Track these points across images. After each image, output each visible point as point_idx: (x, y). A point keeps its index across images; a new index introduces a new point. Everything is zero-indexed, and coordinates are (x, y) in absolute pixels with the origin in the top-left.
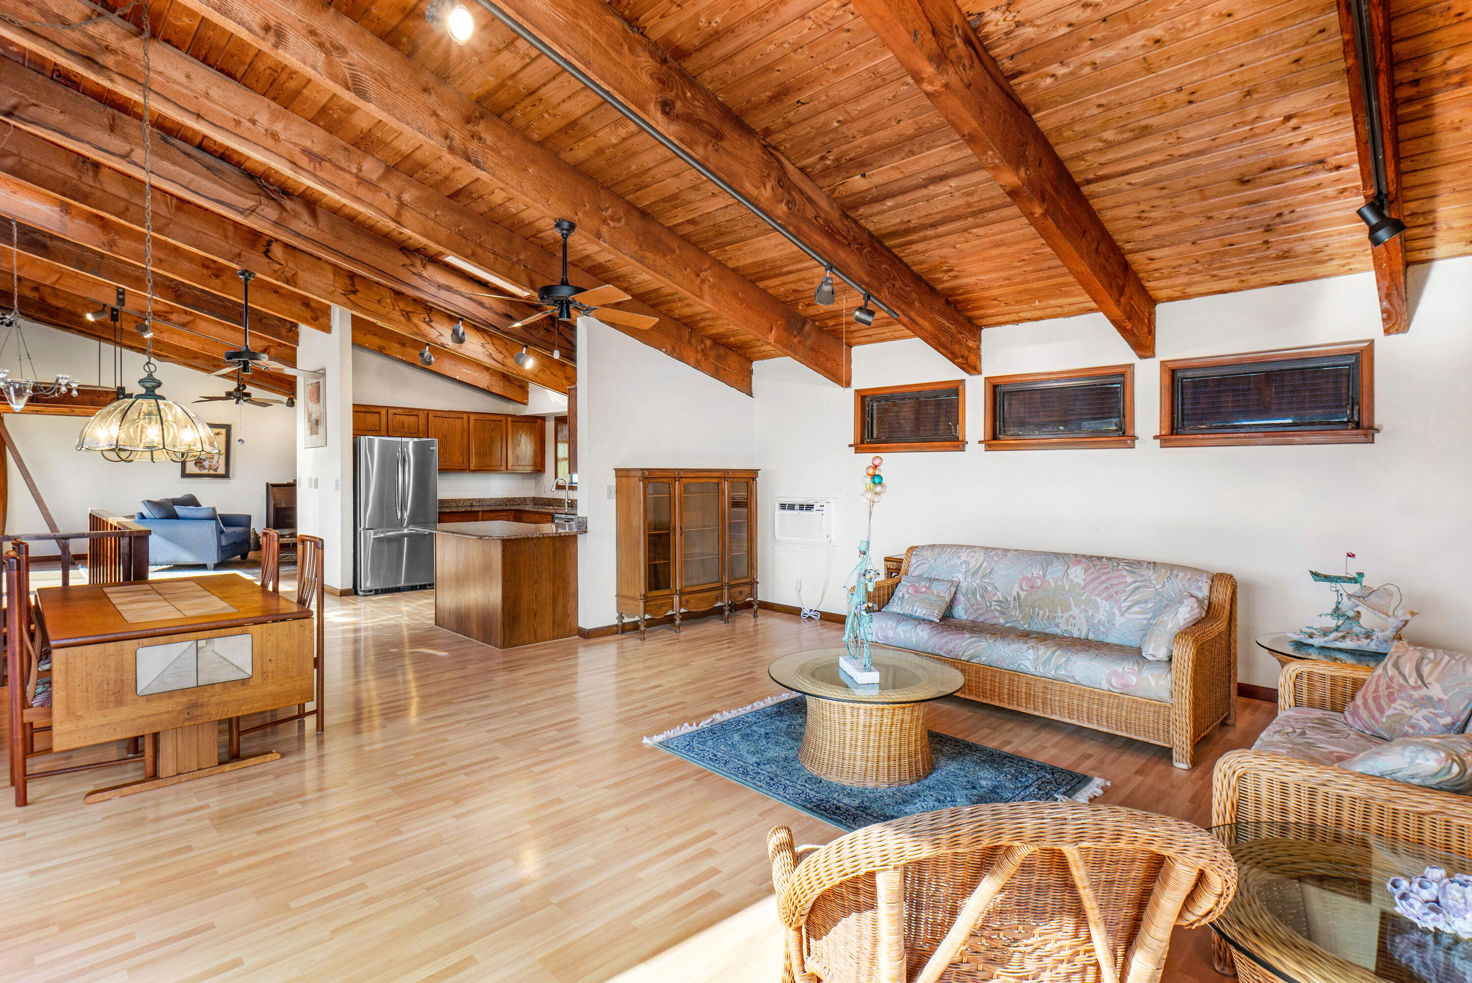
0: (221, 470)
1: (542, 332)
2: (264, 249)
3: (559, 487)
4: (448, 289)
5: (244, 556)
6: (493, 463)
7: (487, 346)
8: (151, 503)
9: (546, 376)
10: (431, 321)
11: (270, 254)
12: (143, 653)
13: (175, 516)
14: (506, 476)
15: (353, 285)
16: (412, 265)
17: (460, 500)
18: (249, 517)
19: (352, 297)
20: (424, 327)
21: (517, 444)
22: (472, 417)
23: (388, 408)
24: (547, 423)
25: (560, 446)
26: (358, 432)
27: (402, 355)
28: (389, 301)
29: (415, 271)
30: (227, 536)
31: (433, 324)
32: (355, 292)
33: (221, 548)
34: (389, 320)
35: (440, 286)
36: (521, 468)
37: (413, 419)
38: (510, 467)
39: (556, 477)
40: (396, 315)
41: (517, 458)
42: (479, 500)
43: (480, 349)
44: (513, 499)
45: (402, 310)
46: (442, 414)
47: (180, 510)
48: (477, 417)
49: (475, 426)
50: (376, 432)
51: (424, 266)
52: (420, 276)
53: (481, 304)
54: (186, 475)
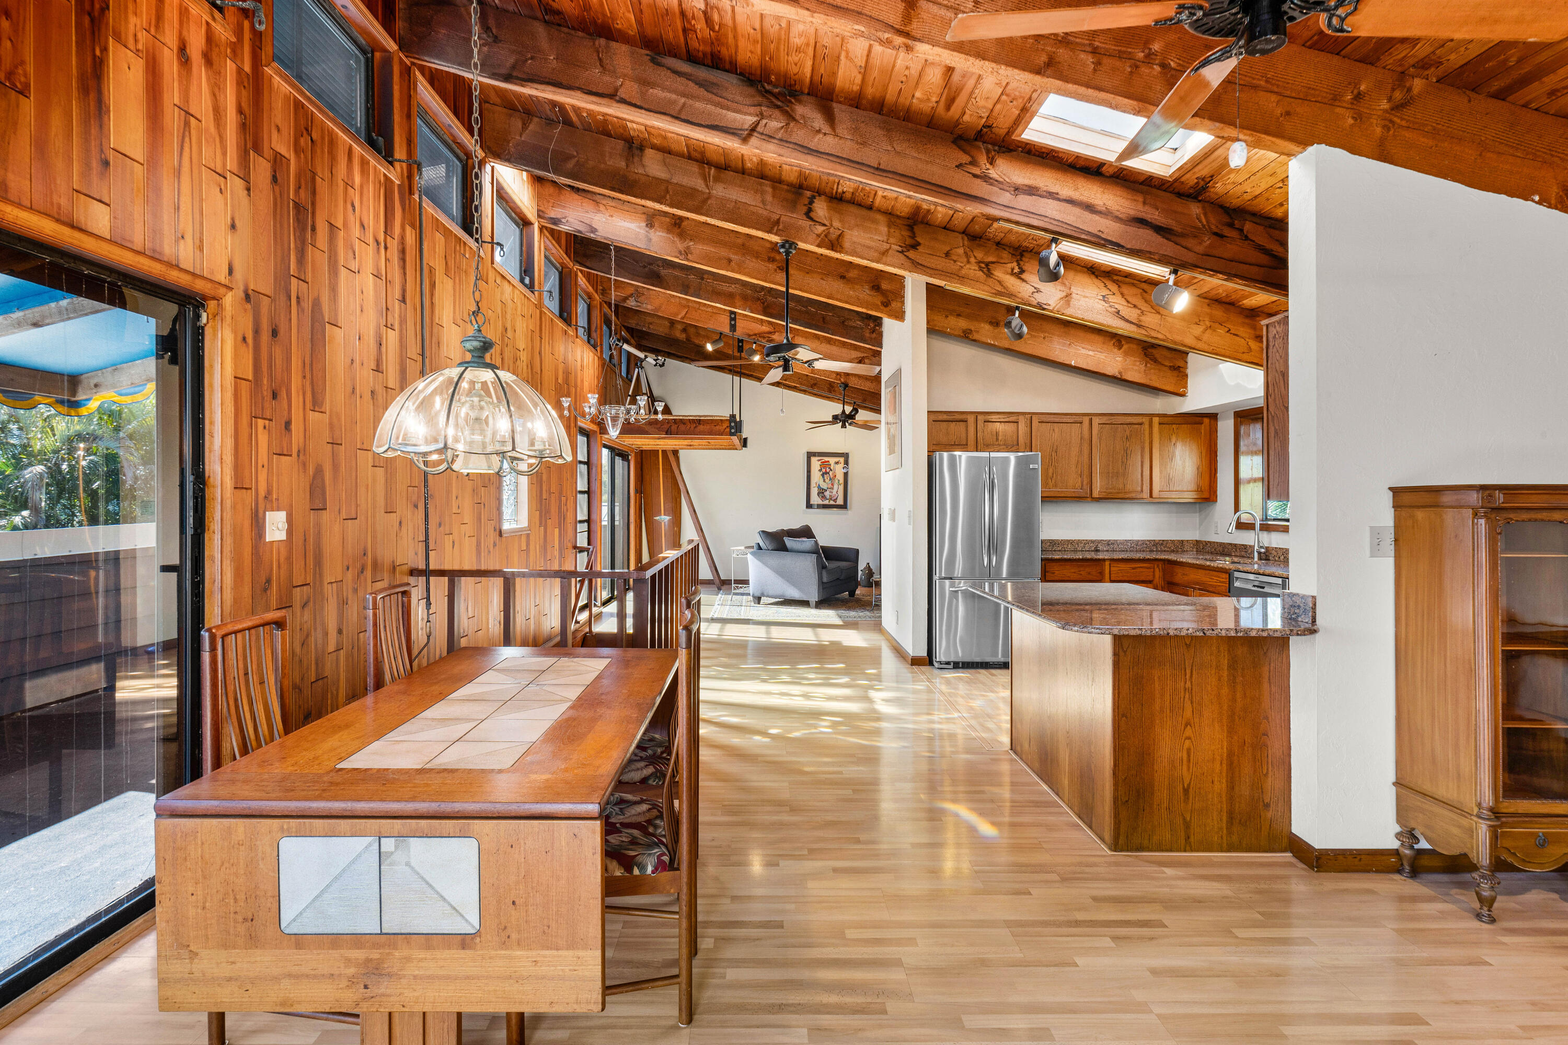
0: (840, 501)
1: (1207, 241)
2: (805, 209)
3: (1241, 526)
4: (1031, 191)
5: (852, 594)
6: (1129, 487)
7: (1112, 299)
8: (765, 534)
9: (1219, 338)
10: (1022, 271)
11: (812, 214)
12: (292, 848)
13: (783, 548)
14: (1152, 508)
15: (913, 236)
16: (974, 163)
17: (1079, 542)
18: (857, 551)
19: (911, 254)
20: (1012, 282)
21: (1168, 458)
22: (1096, 421)
23: (977, 414)
24: (1220, 424)
25: (1244, 461)
26: (935, 446)
27: (995, 338)
28: (961, 251)
29: (976, 171)
30: (830, 572)
31: (1024, 276)
32: (915, 246)
33: (822, 585)
34: (962, 279)
35: (1017, 190)
36: (1174, 495)
37: (1010, 428)
38: (1155, 494)
39: (1237, 508)
40: (972, 270)
41: (1169, 480)
42: (1109, 543)
43: (1100, 305)
44: (1162, 543)
45: (979, 262)
46: (1052, 419)
47: (789, 542)
48: (1104, 420)
49: (1100, 432)
50: (964, 447)
51: (992, 162)
52: (986, 178)
53: (1089, 208)
54: (809, 506)
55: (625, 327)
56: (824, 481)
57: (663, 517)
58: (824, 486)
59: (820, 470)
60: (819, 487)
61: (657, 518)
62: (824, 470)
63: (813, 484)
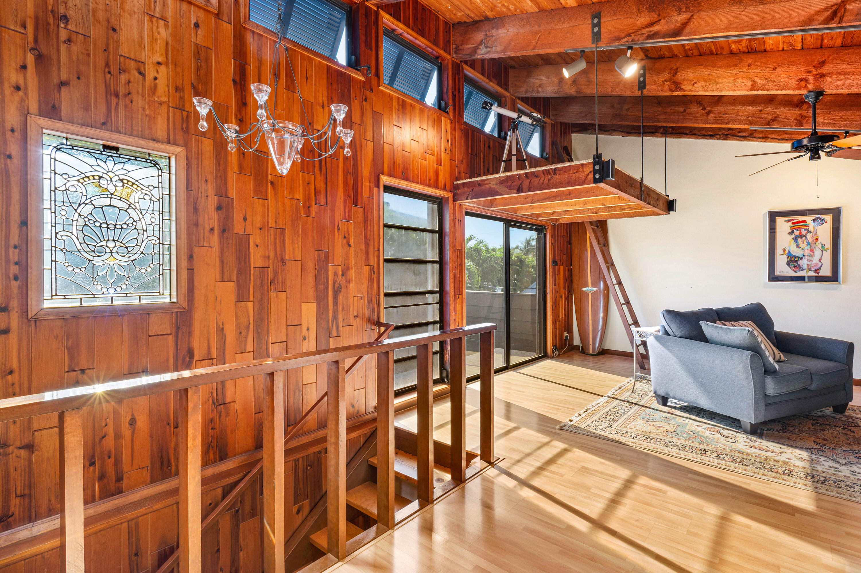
0: (826, 271)
8: (671, 314)
13: (700, 337)
18: (851, 347)
30: (781, 380)
33: (764, 399)
47: (708, 328)
54: (773, 278)
55: (519, 98)
56: (798, 246)
57: (590, 288)
58: (796, 252)
59: (792, 233)
60: (789, 255)
61: (584, 289)
62: (797, 233)
63: (779, 251)
